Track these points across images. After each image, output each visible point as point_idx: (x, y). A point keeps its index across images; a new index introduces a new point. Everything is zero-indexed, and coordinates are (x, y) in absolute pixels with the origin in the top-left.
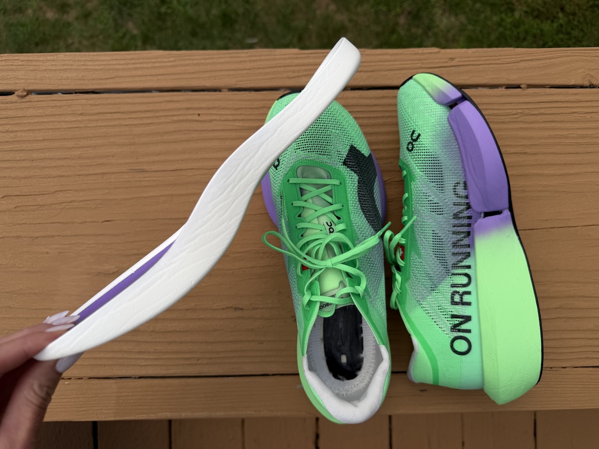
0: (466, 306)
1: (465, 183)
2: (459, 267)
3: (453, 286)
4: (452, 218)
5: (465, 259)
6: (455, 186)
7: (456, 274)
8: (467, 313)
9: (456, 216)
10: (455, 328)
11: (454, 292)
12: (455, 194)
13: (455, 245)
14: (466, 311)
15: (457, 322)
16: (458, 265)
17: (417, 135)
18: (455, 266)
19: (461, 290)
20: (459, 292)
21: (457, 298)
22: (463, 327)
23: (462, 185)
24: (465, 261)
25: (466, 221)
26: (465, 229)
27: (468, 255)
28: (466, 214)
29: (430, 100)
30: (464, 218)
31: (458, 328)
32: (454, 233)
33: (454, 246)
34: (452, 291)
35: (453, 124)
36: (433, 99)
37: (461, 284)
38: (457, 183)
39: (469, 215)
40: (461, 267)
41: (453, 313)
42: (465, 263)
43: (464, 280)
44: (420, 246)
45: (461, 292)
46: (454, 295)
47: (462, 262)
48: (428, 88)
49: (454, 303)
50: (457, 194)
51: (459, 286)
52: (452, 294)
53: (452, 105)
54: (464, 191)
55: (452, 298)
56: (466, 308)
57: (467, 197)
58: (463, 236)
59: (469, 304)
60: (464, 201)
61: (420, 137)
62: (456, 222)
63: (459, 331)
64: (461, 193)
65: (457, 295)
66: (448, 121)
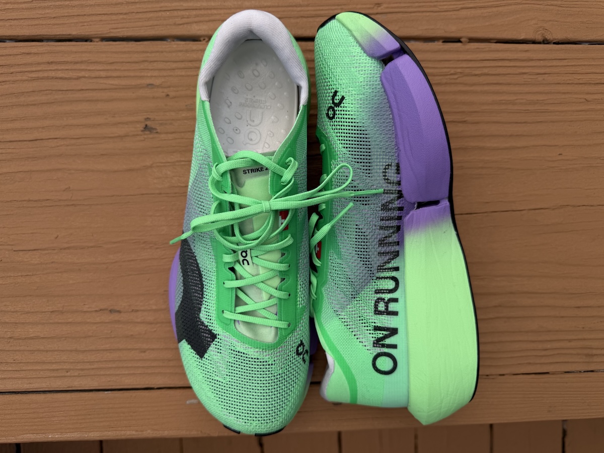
0: (392, 316)
1: (398, 166)
2: (386, 269)
3: (378, 291)
4: (380, 209)
5: (393, 259)
6: (385, 169)
7: (382, 278)
8: (392, 326)
9: (385, 207)
10: (378, 342)
11: (378, 299)
12: (385, 179)
13: (382, 242)
14: (392, 322)
15: (381, 336)
16: (384, 267)
17: (340, 97)
18: (381, 268)
19: (387, 296)
20: (384, 299)
21: (381, 306)
22: (388, 341)
23: (394, 168)
24: (392, 262)
25: (396, 213)
26: (395, 223)
27: (396, 254)
28: (396, 204)
29: (359, 49)
30: (394, 209)
31: (382, 342)
32: (381, 228)
33: (381, 244)
34: (376, 299)
35: (387, 85)
36: (363, 48)
37: (386, 290)
38: (388, 165)
39: (400, 206)
40: (388, 269)
41: (376, 325)
42: (393, 264)
43: (391, 285)
44: (340, 244)
45: (386, 299)
46: (378, 302)
47: (389, 263)
48: (356, 34)
49: (377, 312)
50: (388, 179)
51: (385, 291)
52: (376, 302)
53: (386, 59)
54: (396, 175)
55: (376, 306)
56: (392, 319)
57: (399, 183)
58: (391, 231)
59: (395, 313)
60: (395, 188)
61: (344, 101)
62: (385, 215)
63: (383, 346)
64: (392, 179)
65: (382, 302)
66: (381, 80)
